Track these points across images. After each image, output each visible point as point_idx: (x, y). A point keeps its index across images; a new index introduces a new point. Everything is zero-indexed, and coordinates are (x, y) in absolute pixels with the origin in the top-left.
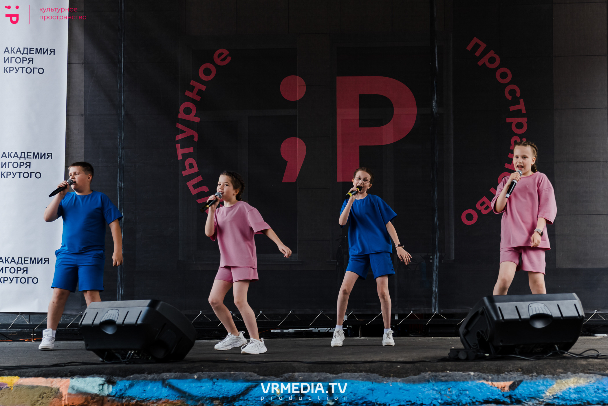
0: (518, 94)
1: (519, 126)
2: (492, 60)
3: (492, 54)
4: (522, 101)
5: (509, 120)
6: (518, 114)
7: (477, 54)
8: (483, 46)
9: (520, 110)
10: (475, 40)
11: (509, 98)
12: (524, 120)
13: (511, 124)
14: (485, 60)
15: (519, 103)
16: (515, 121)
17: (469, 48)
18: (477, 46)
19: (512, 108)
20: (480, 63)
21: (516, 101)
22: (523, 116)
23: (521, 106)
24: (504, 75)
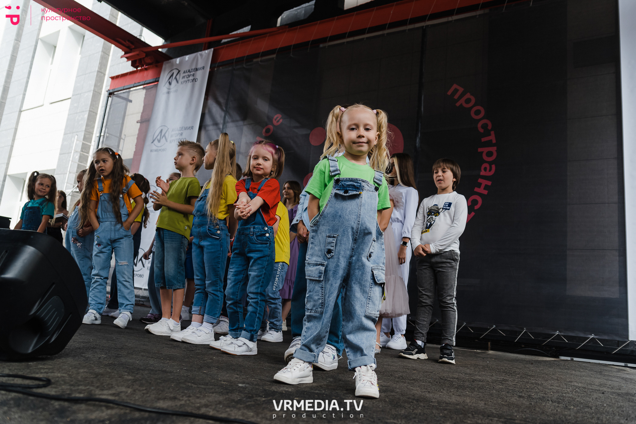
0: (490, 127)
1: (490, 154)
2: (468, 101)
3: (468, 95)
4: (492, 133)
5: (480, 150)
6: (489, 144)
7: (456, 97)
8: (461, 90)
9: (491, 141)
10: (455, 86)
11: (481, 131)
12: (494, 149)
13: (482, 153)
14: (462, 101)
15: (490, 135)
16: (485, 150)
17: (449, 93)
18: (456, 91)
19: (484, 139)
20: (458, 104)
21: (487, 133)
22: (494, 145)
23: (492, 137)
24: (478, 112)
